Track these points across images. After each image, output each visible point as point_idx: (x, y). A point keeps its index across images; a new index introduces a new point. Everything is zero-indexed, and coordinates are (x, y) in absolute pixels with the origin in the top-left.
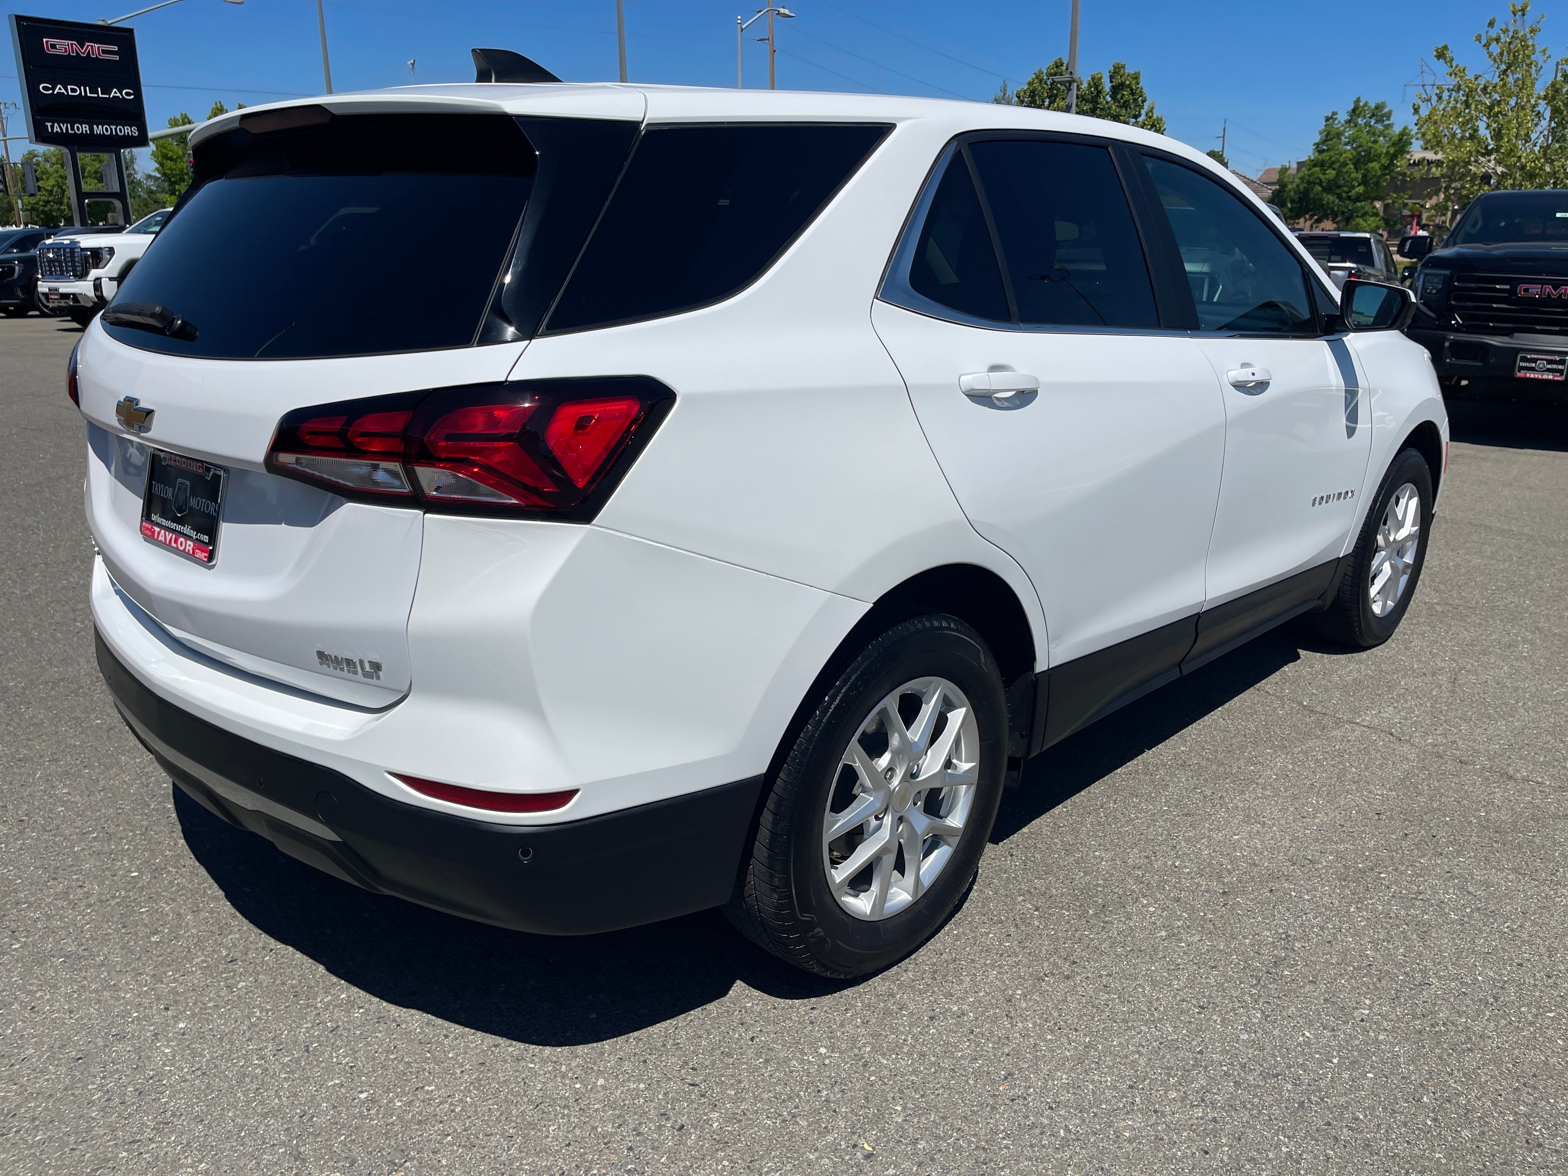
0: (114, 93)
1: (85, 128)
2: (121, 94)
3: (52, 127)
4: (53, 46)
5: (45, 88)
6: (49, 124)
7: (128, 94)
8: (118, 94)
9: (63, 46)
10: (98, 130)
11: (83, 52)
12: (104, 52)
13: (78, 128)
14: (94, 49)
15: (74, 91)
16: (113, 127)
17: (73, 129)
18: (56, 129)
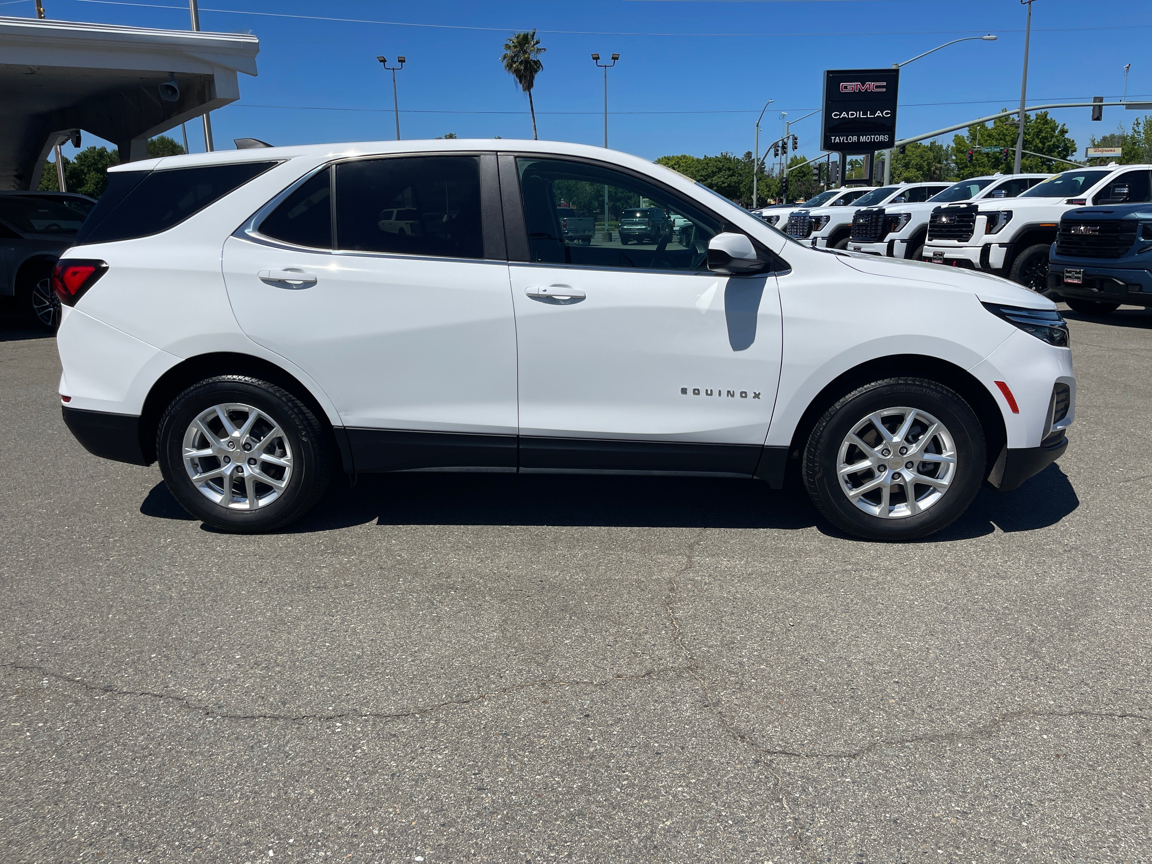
0: (878, 114)
1: (855, 139)
2: (882, 114)
3: (835, 139)
4: (846, 87)
5: (835, 115)
6: (833, 138)
7: (886, 114)
8: (880, 115)
9: (851, 87)
10: (863, 139)
11: (863, 89)
12: (877, 87)
13: (850, 139)
14: (871, 86)
15: (853, 115)
16: (873, 137)
17: (847, 140)
18: (837, 140)
